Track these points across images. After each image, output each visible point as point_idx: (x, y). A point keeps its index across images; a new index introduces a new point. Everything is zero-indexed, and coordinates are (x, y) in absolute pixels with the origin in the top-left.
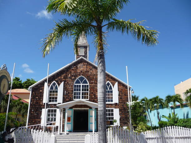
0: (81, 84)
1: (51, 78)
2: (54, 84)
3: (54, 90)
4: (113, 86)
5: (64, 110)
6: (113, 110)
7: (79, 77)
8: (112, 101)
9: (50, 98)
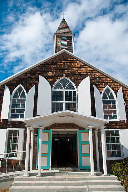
0: (64, 90)
1: (16, 80)
2: (20, 89)
3: (19, 98)
4: (116, 93)
5: (36, 131)
6: (118, 131)
7: (61, 78)
8: (115, 117)
9: (13, 111)
